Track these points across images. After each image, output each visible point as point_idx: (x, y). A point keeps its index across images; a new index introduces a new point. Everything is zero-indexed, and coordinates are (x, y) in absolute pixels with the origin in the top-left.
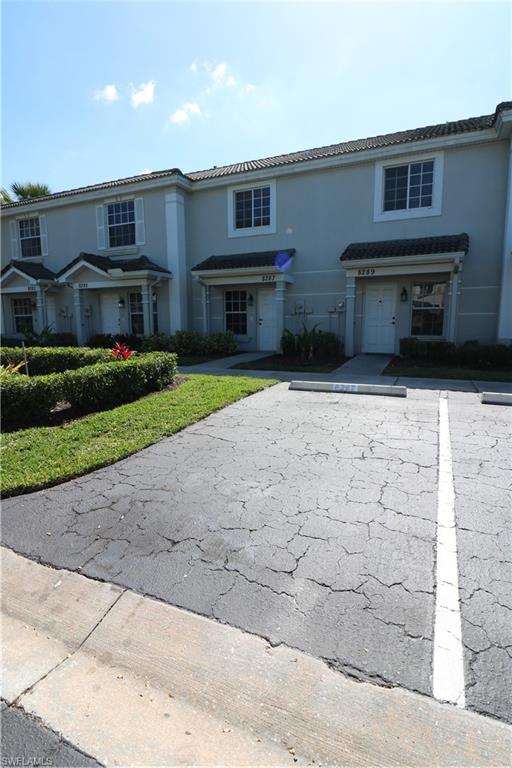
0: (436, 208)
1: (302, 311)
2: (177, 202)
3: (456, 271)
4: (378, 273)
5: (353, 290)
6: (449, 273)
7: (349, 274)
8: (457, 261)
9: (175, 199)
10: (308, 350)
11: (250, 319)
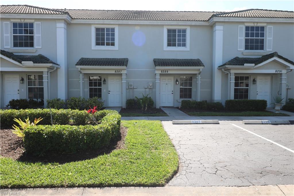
0: (188, 48)
1: (132, 87)
2: (64, 28)
3: (199, 74)
4: (169, 72)
5: (159, 79)
6: (196, 74)
7: (157, 72)
8: (201, 70)
9: (63, 27)
10: (145, 106)
11: (104, 91)
